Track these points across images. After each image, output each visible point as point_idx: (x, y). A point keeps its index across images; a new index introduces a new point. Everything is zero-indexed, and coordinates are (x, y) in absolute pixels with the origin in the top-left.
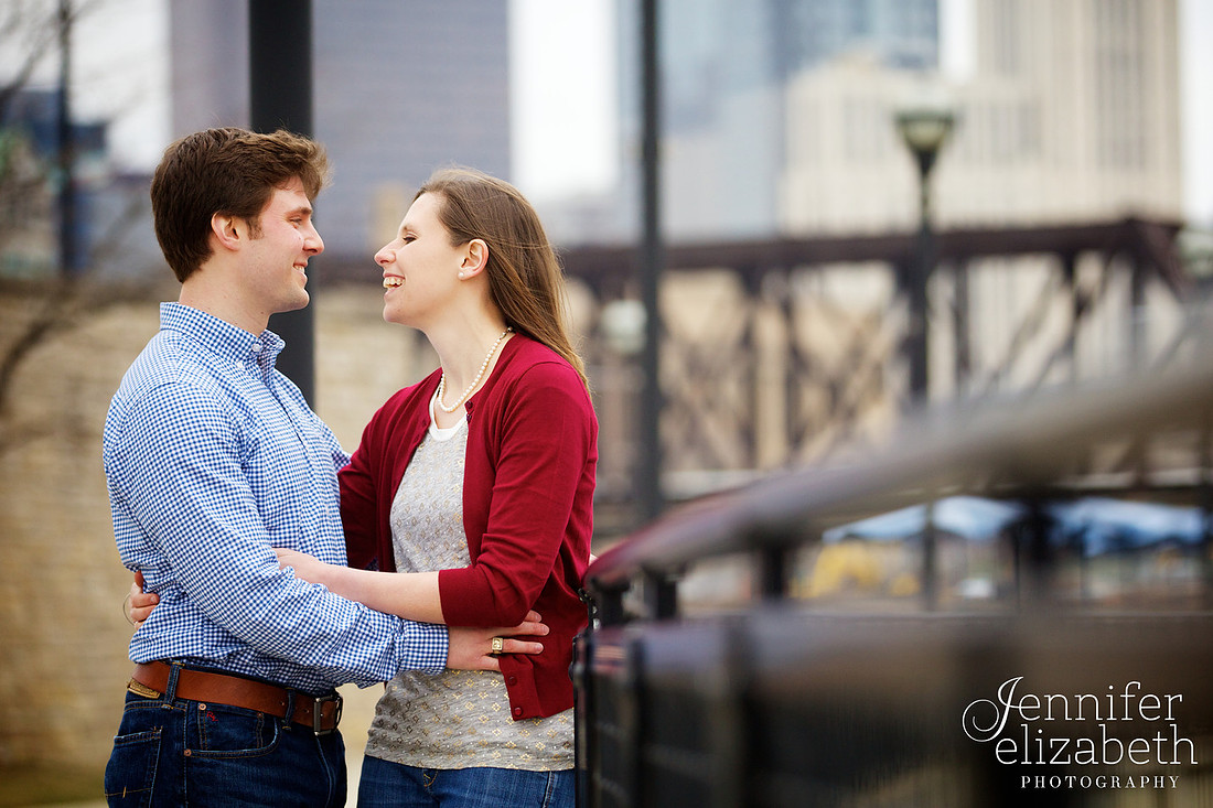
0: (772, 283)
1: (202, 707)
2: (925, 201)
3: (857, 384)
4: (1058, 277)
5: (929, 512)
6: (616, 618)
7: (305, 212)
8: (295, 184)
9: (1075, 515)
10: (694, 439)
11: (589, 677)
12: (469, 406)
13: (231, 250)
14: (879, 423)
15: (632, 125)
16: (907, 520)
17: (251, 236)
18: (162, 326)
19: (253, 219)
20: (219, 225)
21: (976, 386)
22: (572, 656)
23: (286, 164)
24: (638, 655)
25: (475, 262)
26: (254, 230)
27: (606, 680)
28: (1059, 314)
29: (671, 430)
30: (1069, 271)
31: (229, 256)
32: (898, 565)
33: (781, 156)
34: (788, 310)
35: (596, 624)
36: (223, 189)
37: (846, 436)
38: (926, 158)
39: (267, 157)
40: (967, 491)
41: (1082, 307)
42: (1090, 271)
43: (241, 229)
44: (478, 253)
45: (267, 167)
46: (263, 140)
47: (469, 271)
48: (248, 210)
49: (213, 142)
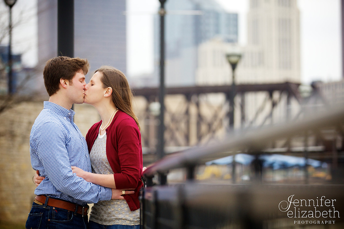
0: (194, 98)
1: (54, 208)
2: (233, 77)
3: (216, 124)
4: (268, 97)
5: (234, 158)
6: (151, 184)
7: (84, 79)
8: (81, 71)
9: (270, 159)
10: (173, 138)
11: (144, 200)
12: (107, 130)
13: (65, 88)
14: (221, 134)
15: (158, 56)
16: (228, 160)
17: (70, 85)
18: (44, 108)
19: (71, 80)
20: (62, 81)
21: (246, 125)
22: (139, 195)
23: (79, 66)
24: (156, 194)
25: (109, 92)
26: (71, 83)
27: (148, 201)
28: (268, 106)
29: (167, 136)
30: (271, 96)
31: (64, 90)
32: (225, 171)
33: (196, 65)
34: (198, 105)
35: (146, 186)
36: (63, 72)
37: (212, 137)
38: (234, 66)
39: (74, 64)
40: (243, 152)
41: (274, 105)
42: (276, 95)
43: (67, 83)
44: (110, 91)
45: (74, 67)
46: (73, 60)
47: (107, 95)
48: (69, 77)
49: (60, 60)
